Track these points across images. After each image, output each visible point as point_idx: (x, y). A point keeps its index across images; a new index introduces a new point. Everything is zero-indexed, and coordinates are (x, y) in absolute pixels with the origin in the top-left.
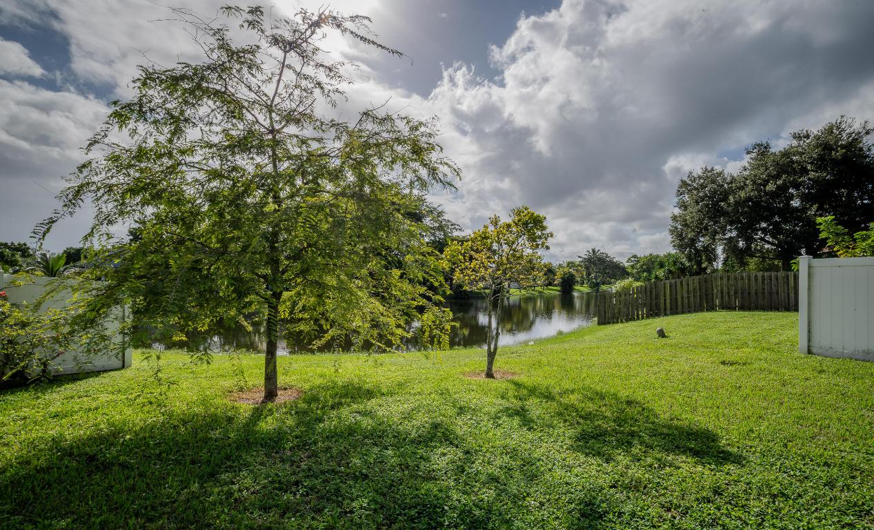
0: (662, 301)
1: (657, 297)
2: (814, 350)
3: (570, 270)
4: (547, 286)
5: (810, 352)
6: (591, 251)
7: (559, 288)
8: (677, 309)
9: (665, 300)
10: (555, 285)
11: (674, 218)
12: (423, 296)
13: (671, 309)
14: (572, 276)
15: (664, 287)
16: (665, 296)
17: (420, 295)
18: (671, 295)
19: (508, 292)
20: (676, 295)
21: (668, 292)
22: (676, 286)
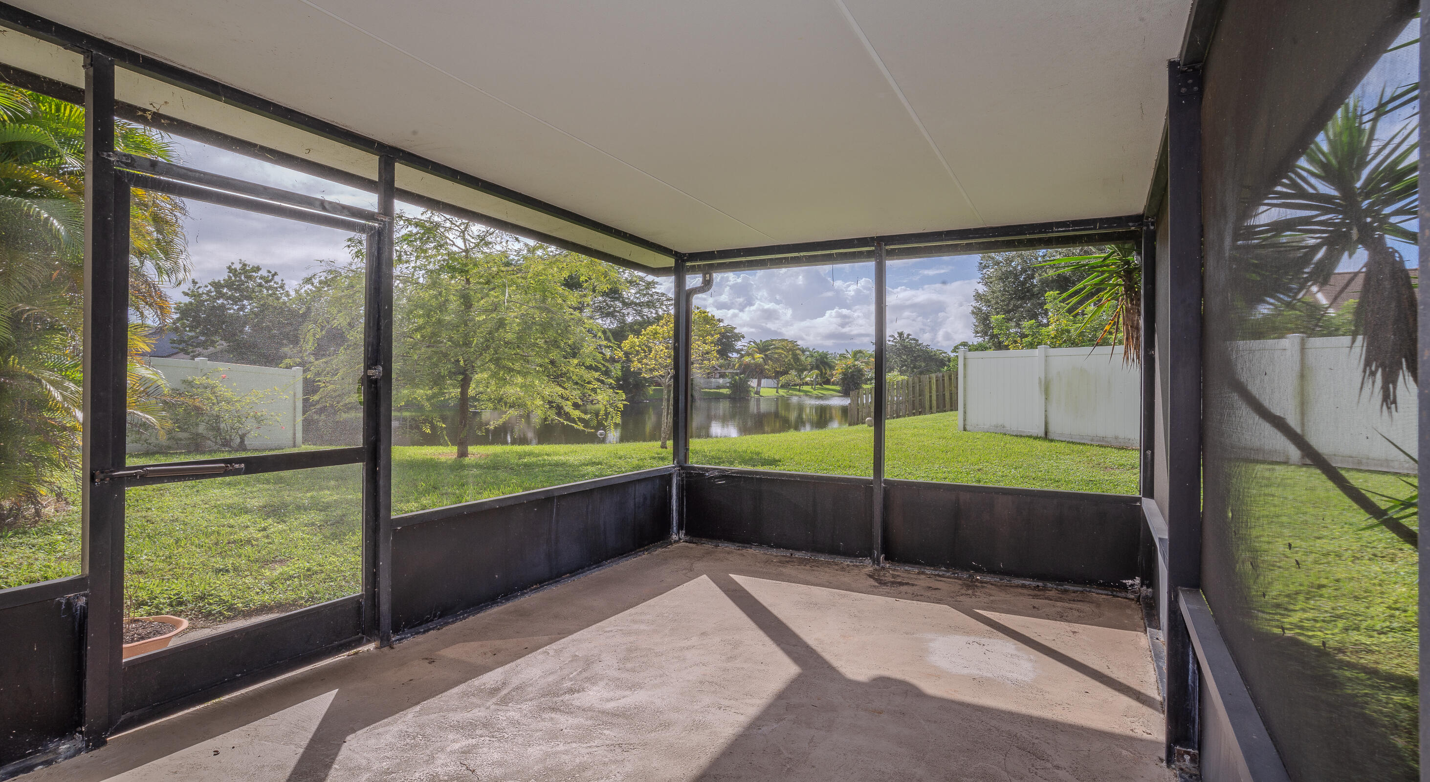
0: (927, 397)
1: (921, 394)
2: (968, 427)
3: (856, 363)
4: (821, 385)
5: (965, 429)
6: (896, 335)
7: (838, 388)
8: (945, 406)
9: (931, 396)
10: (833, 384)
11: (978, 297)
12: (598, 380)
13: (938, 407)
14: (860, 371)
15: (930, 382)
16: (930, 392)
17: (595, 379)
18: (937, 391)
19: (757, 393)
20: (944, 391)
21: (934, 387)
22: (943, 380)
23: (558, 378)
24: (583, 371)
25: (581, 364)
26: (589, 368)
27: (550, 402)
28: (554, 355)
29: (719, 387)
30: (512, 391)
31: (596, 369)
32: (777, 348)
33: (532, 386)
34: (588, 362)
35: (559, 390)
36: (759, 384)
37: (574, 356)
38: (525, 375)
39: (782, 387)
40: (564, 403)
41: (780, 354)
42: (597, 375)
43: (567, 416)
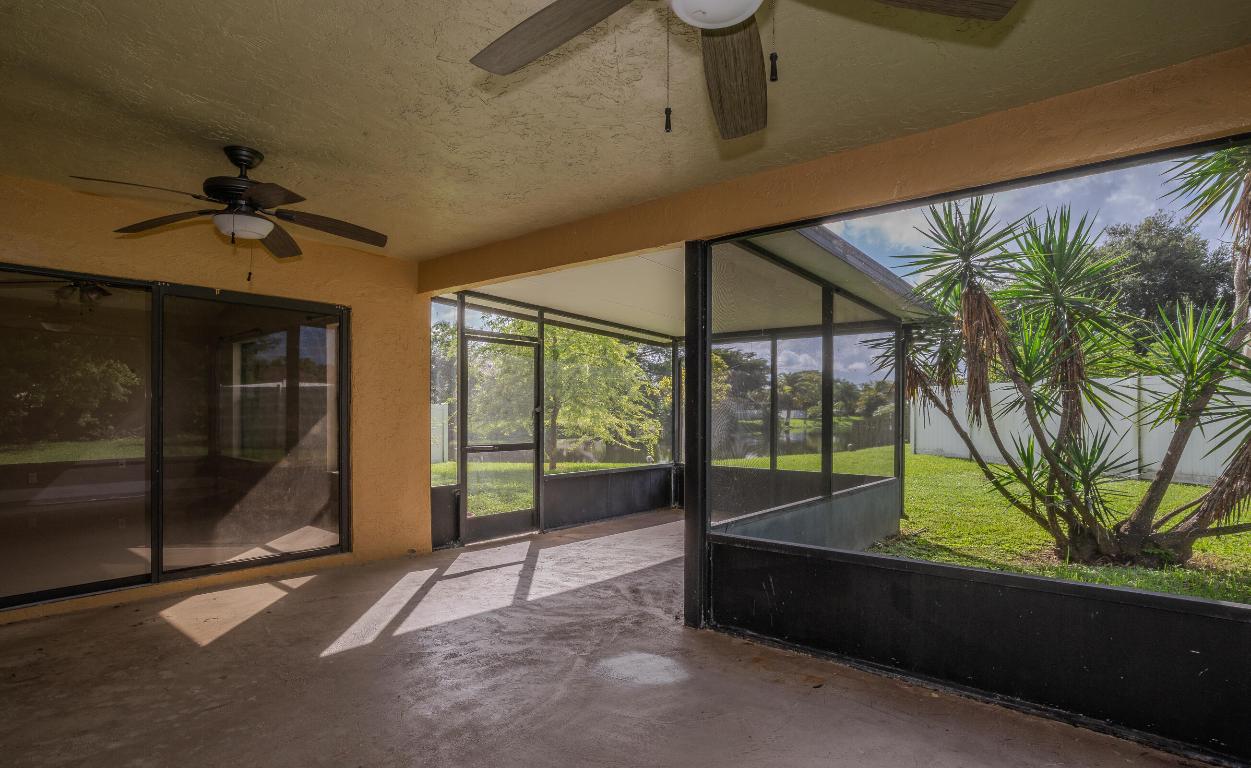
2: (917, 451)
5: (915, 453)
23: (616, 410)
24: (631, 405)
25: (630, 400)
26: (635, 403)
27: (609, 429)
28: (613, 393)
29: (753, 418)
30: (584, 422)
31: (641, 403)
32: (806, 380)
33: (598, 417)
34: (636, 399)
35: (617, 421)
36: (788, 416)
37: (626, 393)
38: (592, 408)
39: (811, 418)
40: (619, 430)
41: (807, 386)
42: (641, 408)
43: (621, 439)
